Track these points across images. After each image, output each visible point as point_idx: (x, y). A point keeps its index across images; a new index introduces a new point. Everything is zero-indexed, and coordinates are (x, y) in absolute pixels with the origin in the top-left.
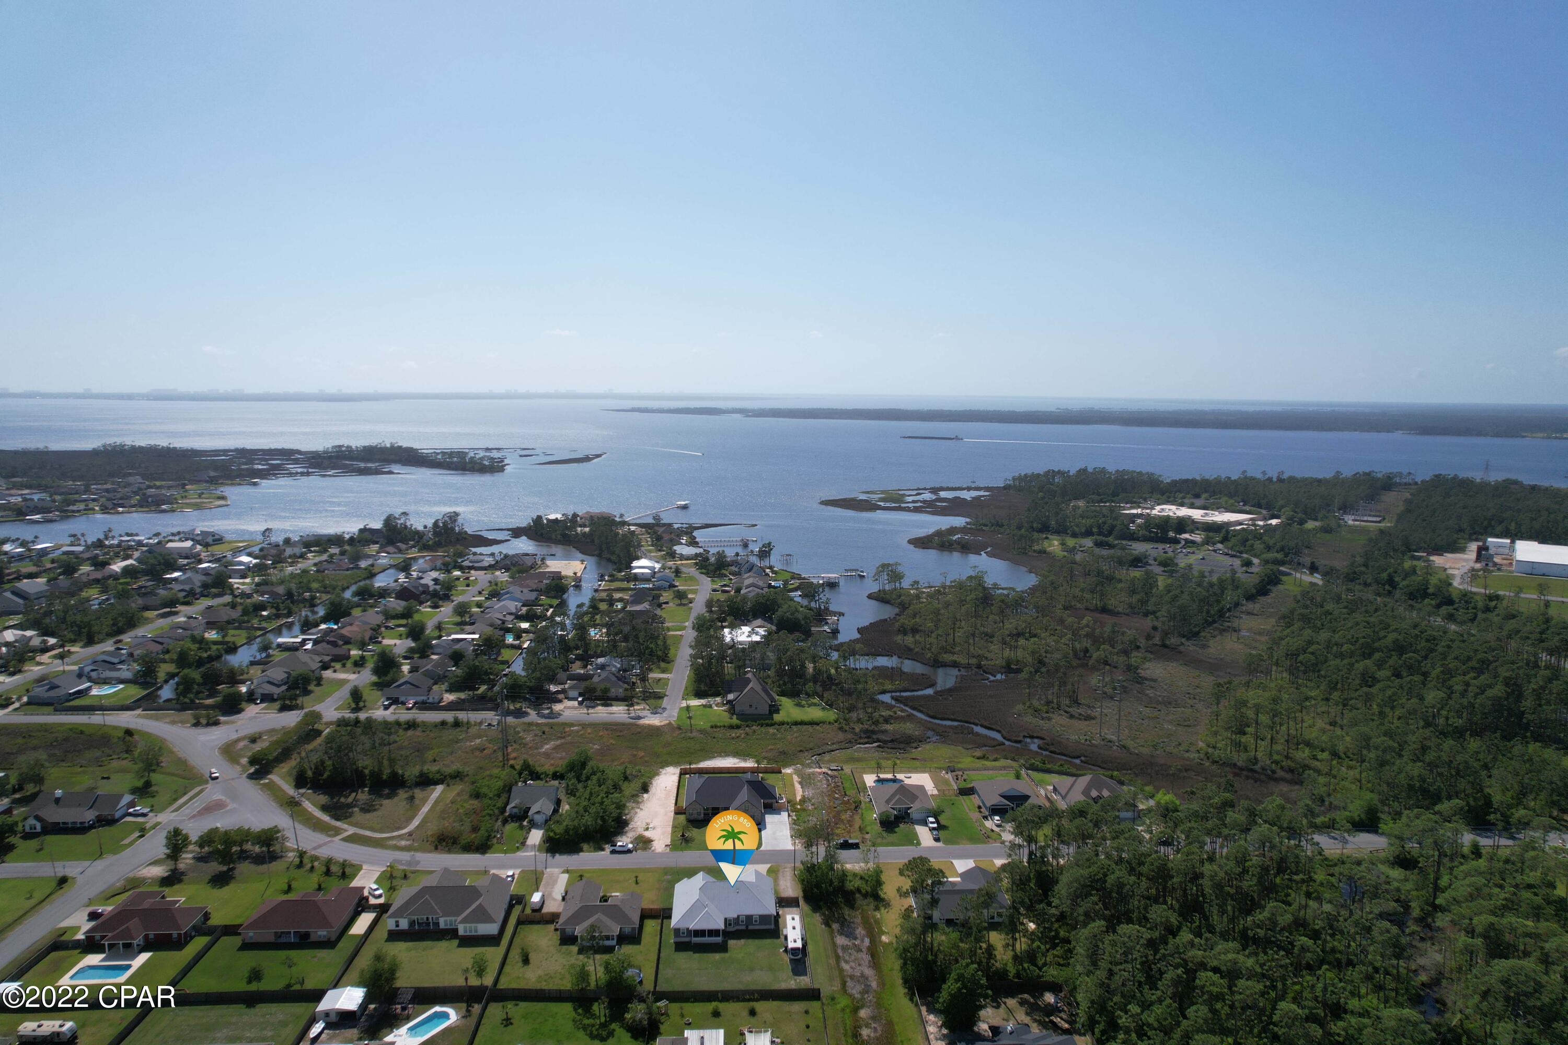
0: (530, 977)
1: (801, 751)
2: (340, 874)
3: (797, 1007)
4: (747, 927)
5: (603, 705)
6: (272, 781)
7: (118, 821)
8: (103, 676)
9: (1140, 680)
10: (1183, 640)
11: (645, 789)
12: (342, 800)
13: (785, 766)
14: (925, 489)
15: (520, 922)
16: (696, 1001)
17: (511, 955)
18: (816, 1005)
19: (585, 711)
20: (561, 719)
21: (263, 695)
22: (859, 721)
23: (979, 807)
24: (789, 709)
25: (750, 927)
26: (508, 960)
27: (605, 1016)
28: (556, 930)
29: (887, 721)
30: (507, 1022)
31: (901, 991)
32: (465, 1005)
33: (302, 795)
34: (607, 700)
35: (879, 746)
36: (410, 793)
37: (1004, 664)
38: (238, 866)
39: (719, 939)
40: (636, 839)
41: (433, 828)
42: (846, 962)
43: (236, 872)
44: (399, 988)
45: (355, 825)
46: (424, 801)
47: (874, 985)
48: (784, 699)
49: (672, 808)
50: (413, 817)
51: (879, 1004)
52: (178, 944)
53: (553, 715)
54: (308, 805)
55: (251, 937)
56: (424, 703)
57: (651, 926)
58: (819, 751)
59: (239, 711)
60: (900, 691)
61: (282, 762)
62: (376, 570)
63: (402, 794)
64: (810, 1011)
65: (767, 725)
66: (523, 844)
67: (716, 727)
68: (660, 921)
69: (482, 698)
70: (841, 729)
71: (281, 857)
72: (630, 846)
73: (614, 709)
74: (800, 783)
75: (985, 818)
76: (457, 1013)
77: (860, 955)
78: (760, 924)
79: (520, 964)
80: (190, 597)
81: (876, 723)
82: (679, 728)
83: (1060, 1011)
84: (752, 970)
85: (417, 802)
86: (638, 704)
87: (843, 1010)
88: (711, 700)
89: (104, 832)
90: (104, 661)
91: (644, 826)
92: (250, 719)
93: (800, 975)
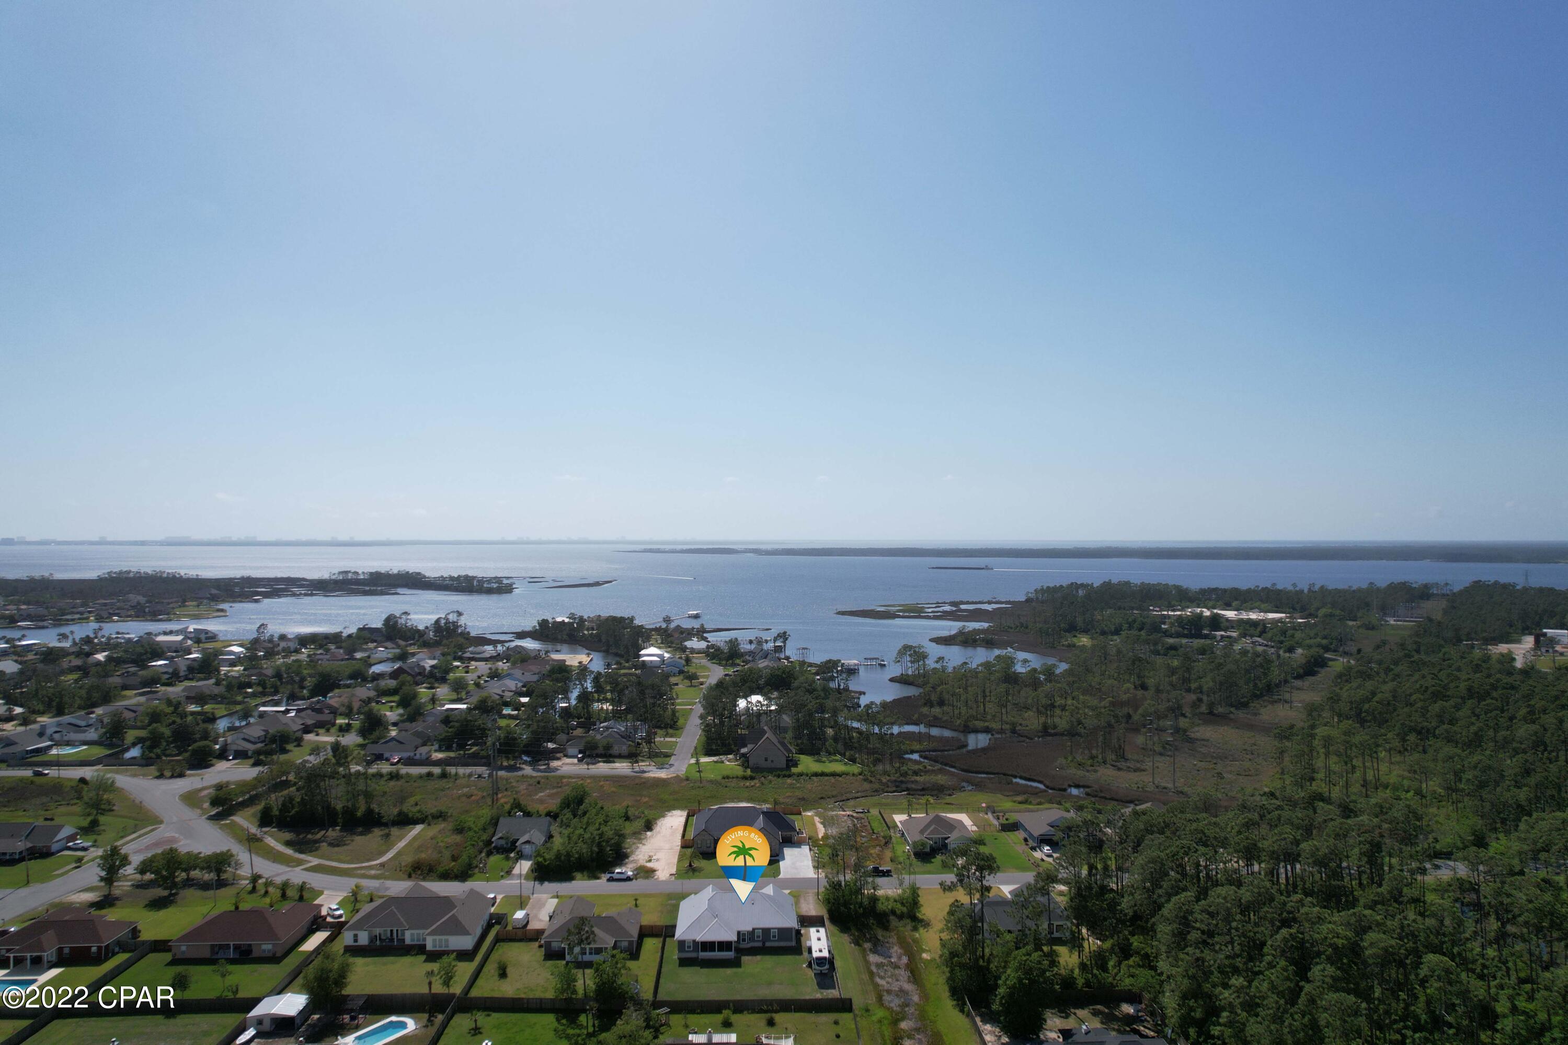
0: (507, 989)
1: (822, 798)
2: (297, 897)
3: (825, 1018)
4: (764, 943)
5: (604, 762)
6: (233, 822)
7: (53, 854)
8: (66, 738)
9: (1191, 741)
10: (1232, 709)
11: (649, 826)
12: (310, 836)
13: (805, 810)
14: (945, 603)
15: (498, 940)
16: (702, 1012)
17: (485, 969)
18: (845, 1017)
19: (586, 766)
20: (558, 773)
21: (236, 751)
22: (885, 773)
23: (1026, 840)
24: (807, 763)
25: (768, 944)
26: (481, 974)
27: (594, 1026)
28: (540, 946)
29: (916, 773)
30: (476, 1031)
31: (948, 1004)
32: (426, 1016)
33: (265, 833)
34: (609, 757)
35: (908, 794)
36: (387, 831)
37: (1040, 728)
38: (181, 891)
39: (730, 955)
40: (637, 869)
41: (409, 859)
42: (882, 978)
43: (179, 897)
44: (348, 996)
45: (321, 857)
46: (401, 838)
47: (916, 998)
48: (802, 756)
49: (678, 842)
50: (387, 851)
51: (922, 1016)
52: (98, 960)
53: (549, 769)
54: (271, 841)
55: (183, 952)
56: (409, 758)
57: (651, 945)
58: (842, 800)
59: (208, 766)
60: (929, 751)
61: (248, 806)
62: (372, 661)
63: (377, 832)
64: (840, 1022)
65: (785, 776)
66: (509, 872)
67: (728, 777)
68: (661, 939)
69: (475, 755)
70: (866, 780)
71: (233, 884)
72: (630, 873)
73: (617, 765)
74: (822, 823)
75: (1033, 849)
76: (416, 1023)
77: (897, 971)
78: (780, 939)
79: (496, 978)
80: (174, 677)
81: (905, 774)
82: (687, 779)
83: (1143, 1021)
84: (770, 984)
85: (392, 838)
86: (643, 761)
87: (880, 1021)
88: (723, 758)
89: (35, 865)
90: (70, 724)
91: (647, 858)
92: (219, 772)
93: (828, 988)
